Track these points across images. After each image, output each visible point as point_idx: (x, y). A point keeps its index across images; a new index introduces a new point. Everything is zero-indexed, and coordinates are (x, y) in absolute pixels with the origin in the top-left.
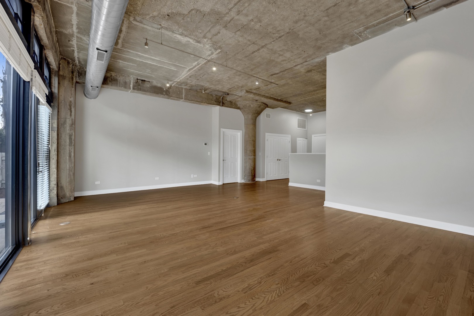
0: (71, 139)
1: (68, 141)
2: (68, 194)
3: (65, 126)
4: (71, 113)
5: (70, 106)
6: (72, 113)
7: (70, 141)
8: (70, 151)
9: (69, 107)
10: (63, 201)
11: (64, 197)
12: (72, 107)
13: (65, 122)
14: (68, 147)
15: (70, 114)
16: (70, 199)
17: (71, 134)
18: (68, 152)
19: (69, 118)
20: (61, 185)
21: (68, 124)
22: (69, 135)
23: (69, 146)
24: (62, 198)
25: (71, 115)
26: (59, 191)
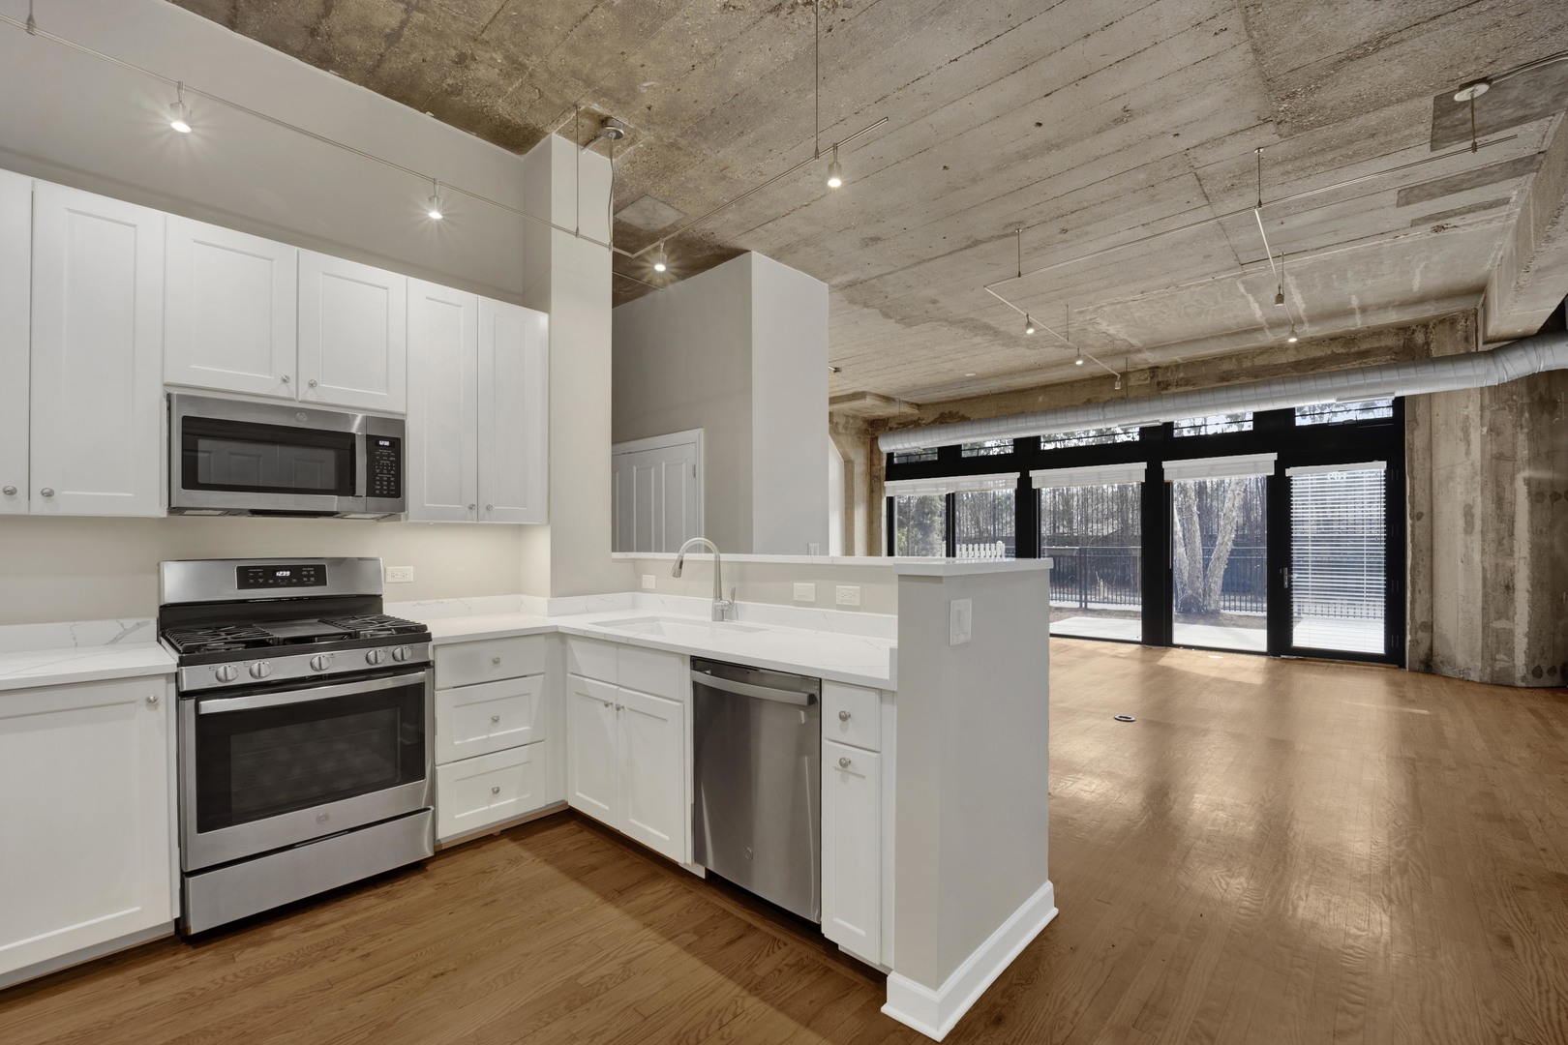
0: (1472, 516)
1: (1460, 523)
2: (1461, 658)
3: (1451, 484)
4: (1469, 445)
5: (1466, 431)
6: (1472, 447)
7: (1466, 522)
8: (1467, 547)
9: (1461, 434)
10: (1447, 670)
11: (1450, 662)
12: (1472, 430)
13: (1450, 478)
14: (1460, 537)
15: (1464, 451)
16: (1469, 674)
17: (1471, 503)
18: (1460, 551)
19: (1463, 463)
20: (1440, 630)
21: (1458, 480)
22: (1463, 505)
23: (1462, 536)
24: (1442, 662)
25: (1468, 453)
26: (1436, 644)
